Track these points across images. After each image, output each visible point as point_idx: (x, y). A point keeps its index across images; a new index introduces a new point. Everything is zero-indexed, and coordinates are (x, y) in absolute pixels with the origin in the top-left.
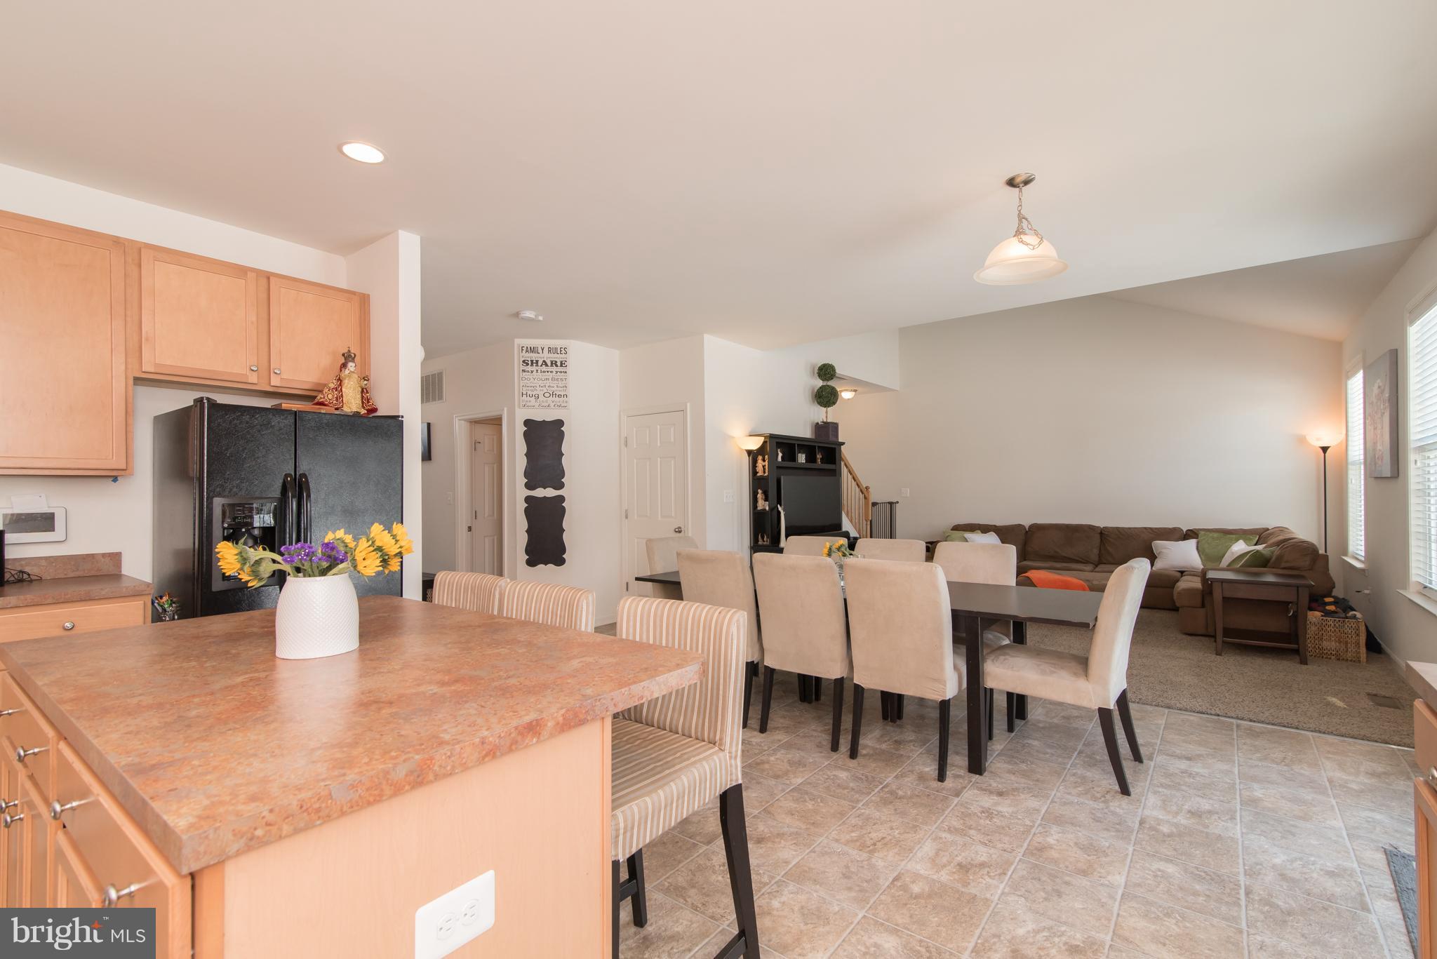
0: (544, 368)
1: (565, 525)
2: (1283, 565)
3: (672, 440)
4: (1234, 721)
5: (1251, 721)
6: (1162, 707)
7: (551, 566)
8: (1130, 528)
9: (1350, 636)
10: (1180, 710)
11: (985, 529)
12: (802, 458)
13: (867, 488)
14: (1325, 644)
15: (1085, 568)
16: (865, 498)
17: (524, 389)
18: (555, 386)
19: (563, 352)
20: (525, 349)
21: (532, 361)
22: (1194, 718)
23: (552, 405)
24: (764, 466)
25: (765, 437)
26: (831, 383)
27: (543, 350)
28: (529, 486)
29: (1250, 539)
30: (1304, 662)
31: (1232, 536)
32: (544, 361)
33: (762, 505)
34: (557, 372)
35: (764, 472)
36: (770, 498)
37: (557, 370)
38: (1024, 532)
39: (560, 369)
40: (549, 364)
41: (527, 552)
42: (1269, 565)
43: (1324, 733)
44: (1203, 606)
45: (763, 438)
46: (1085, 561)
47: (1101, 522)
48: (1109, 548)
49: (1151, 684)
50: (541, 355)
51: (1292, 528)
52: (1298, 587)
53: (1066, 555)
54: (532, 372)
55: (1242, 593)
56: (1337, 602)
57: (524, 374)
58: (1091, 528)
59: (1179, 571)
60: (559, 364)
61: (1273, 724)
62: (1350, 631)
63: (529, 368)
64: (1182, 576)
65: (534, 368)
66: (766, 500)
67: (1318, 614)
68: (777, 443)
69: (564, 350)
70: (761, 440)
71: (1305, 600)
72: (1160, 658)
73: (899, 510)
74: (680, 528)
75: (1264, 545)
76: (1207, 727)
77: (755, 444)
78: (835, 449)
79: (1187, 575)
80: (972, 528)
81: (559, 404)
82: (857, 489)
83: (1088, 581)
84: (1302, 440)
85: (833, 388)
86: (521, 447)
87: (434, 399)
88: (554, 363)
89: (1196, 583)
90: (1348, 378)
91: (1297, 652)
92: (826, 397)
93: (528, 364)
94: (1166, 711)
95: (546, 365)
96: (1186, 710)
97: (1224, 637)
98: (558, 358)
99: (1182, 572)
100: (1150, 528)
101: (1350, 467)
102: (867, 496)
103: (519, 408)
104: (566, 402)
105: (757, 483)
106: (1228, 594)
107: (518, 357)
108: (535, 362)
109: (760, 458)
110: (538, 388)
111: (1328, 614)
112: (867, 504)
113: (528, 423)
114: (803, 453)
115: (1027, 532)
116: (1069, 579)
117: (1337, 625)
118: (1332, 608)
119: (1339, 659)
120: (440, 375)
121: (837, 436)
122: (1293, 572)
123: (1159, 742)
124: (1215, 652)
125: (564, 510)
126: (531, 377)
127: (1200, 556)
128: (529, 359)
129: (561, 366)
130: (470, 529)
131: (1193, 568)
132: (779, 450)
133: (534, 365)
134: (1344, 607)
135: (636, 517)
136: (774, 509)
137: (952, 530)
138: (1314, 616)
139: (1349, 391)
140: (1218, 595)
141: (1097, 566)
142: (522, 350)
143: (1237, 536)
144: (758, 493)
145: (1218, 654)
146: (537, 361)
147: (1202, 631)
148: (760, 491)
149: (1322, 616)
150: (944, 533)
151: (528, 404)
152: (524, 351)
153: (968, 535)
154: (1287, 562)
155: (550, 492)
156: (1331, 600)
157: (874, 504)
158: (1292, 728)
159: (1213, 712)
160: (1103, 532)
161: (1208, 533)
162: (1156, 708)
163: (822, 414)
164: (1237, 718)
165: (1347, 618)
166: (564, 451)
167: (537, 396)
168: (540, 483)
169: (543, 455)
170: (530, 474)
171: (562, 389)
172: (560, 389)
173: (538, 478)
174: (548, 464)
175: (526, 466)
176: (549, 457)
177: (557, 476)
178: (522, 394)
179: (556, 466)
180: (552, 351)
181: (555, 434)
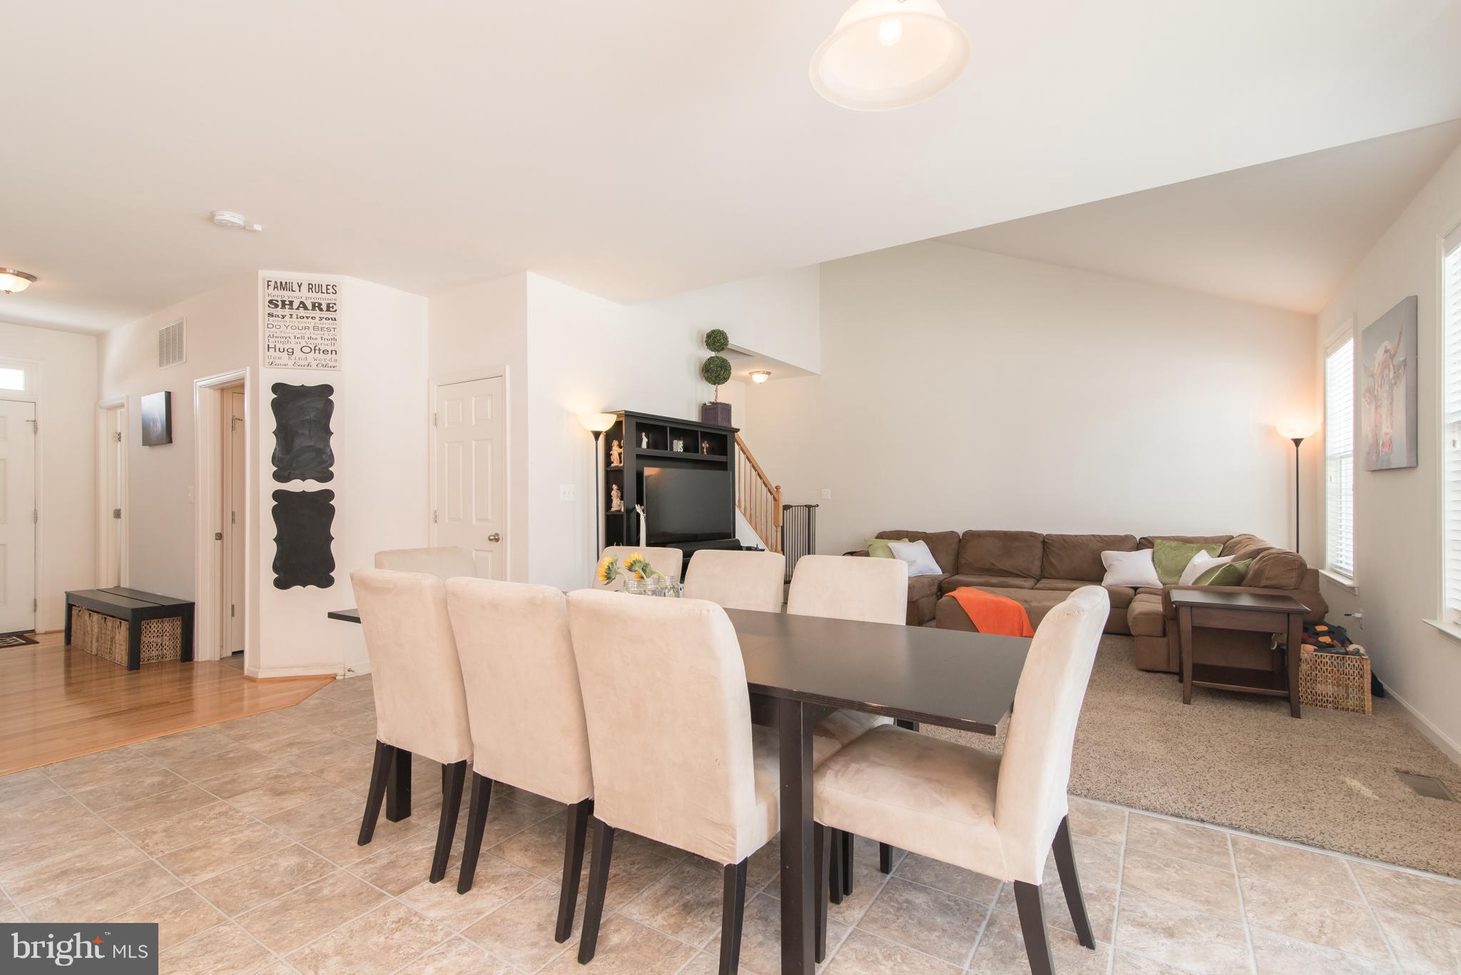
0: (302, 312)
1: (333, 531)
2: (1264, 583)
3: (489, 417)
4: (1228, 832)
5: (1252, 832)
6: (1120, 804)
7: (312, 588)
8: (1076, 536)
9: (1351, 678)
10: (1147, 809)
11: (913, 537)
12: (678, 446)
13: (777, 488)
14: (1320, 688)
15: (1024, 583)
16: (775, 499)
17: (271, 340)
18: (319, 337)
19: (331, 290)
20: (272, 284)
21: (283, 302)
22: (1167, 826)
23: (314, 364)
24: (620, 454)
25: (619, 416)
26: (723, 355)
27: (300, 287)
28: (278, 476)
29: (1214, 549)
30: (1296, 714)
31: (1192, 545)
32: (302, 303)
33: (617, 505)
34: (321, 319)
35: (620, 462)
36: (625, 498)
37: (322, 316)
38: (957, 540)
39: (325, 314)
40: (310, 307)
41: (276, 568)
42: (1245, 582)
43: (1365, 857)
44: (1164, 635)
45: (616, 416)
46: (1024, 575)
47: (1043, 530)
48: (1052, 559)
49: (1103, 759)
50: (297, 293)
51: (1259, 536)
52: (1289, 615)
53: (1004, 568)
54: (283, 317)
55: (1218, 622)
56: (1332, 632)
57: (271, 319)
58: (1032, 535)
59: (1132, 588)
60: (324, 307)
61: (1285, 839)
62: (1351, 672)
63: (279, 311)
64: (1135, 595)
65: (287, 311)
66: (622, 499)
67: (1310, 648)
68: (637, 423)
69: (334, 289)
70: (613, 418)
71: (1297, 630)
72: (1113, 709)
73: (819, 514)
74: (497, 534)
75: (1232, 557)
76: (1189, 847)
77: (606, 423)
78: (726, 436)
79: (1142, 593)
80: (898, 535)
81: (324, 363)
82: (765, 489)
83: (1026, 601)
84: (1271, 432)
85: (724, 361)
86: (268, 422)
87: (174, 360)
88: (317, 306)
89: (1155, 605)
90: (1327, 355)
91: (1287, 699)
92: (715, 372)
93: (277, 306)
94: (1127, 810)
95: (305, 308)
96: (1155, 810)
97: (1194, 678)
98: (323, 299)
99: (1135, 589)
100: (1100, 536)
101: (1329, 462)
102: (776, 496)
103: (264, 366)
104: (336, 361)
105: (612, 476)
106: (1199, 622)
107: (263, 296)
108: (287, 303)
109: (615, 443)
110: (293, 340)
111: (1322, 647)
112: (776, 507)
113: (277, 388)
114: (680, 440)
115: (960, 540)
116: (1003, 599)
117: (1335, 663)
118: (1326, 639)
119: (1337, 708)
120: (180, 326)
121: (729, 420)
122: (1275, 593)
123: (1118, 886)
124: (1181, 698)
125: (332, 509)
126: (281, 324)
127: (1156, 568)
128: (279, 299)
129: (328, 310)
130: (219, 536)
131: (1148, 584)
132: (644, 434)
133: (287, 307)
134: (1340, 636)
135: (447, 521)
136: (630, 511)
137: (877, 538)
138: (1308, 650)
139: (1328, 371)
140: (1186, 622)
141: (1038, 581)
142: (268, 285)
143: (1198, 545)
144: (612, 489)
145: (1186, 701)
146: (291, 303)
147: (1163, 668)
148: (615, 487)
149: (1315, 650)
150: (866, 541)
151: (277, 361)
152: (271, 288)
153: (893, 544)
154: (1268, 579)
155: (312, 486)
156: (1324, 628)
157: (786, 507)
158: (1315, 846)
159: (1195, 815)
160: (1046, 540)
161: (1165, 542)
162: (1111, 806)
163: (710, 393)
164: (1231, 826)
165: (1347, 653)
166: (332, 426)
167: (290, 350)
168: (297, 472)
169: (303, 434)
170: (281, 460)
171: (329, 342)
172: (326, 342)
173: (294, 465)
174: (309, 447)
175: (275, 449)
176: (310, 437)
177: (322, 462)
178: (269, 348)
179: (321, 449)
180: (313, 289)
181: (320, 405)
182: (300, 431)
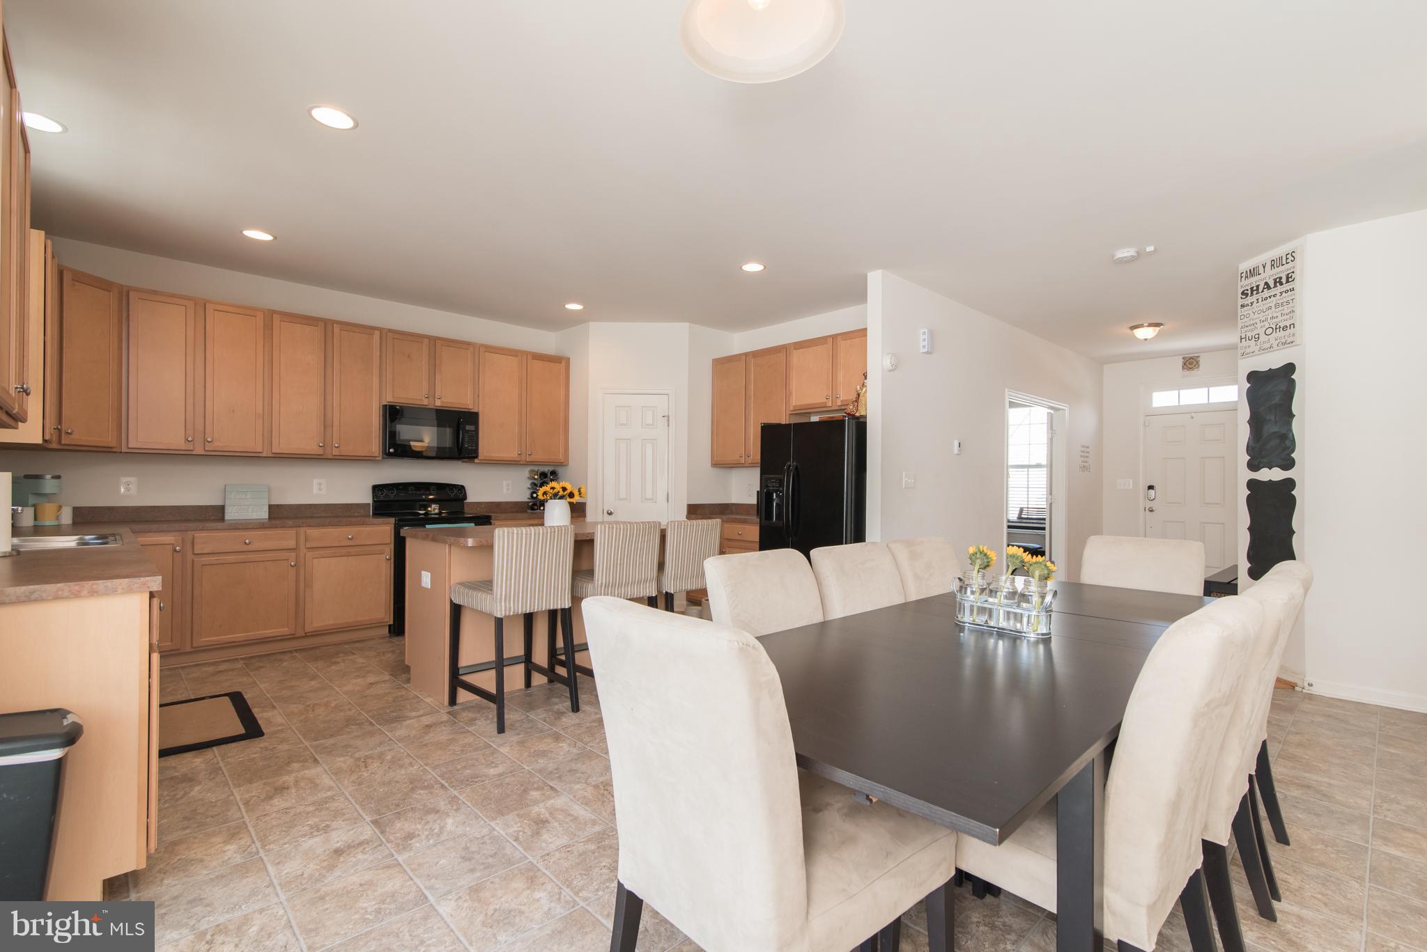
0: (1266, 293)
1: (1295, 524)
18: (1279, 314)
19: (1288, 260)
20: (1244, 275)
21: (1252, 289)
23: (1276, 344)
27: (1264, 267)
28: (1251, 466)
32: (1266, 283)
34: (1282, 293)
37: (1282, 290)
39: (1286, 286)
40: (1272, 285)
41: (1250, 558)
50: (1262, 275)
54: (1252, 303)
57: (1243, 309)
60: (1284, 280)
63: (1249, 300)
65: (1255, 297)
69: (1292, 256)
81: (1285, 341)
86: (1244, 414)
88: (1278, 282)
93: (1247, 295)
95: (1269, 287)
98: (1283, 271)
103: (1242, 359)
104: (1295, 334)
107: (1237, 289)
108: (1255, 288)
110: (1258, 325)
113: (1250, 377)
125: (1294, 499)
126: (1250, 311)
128: (1249, 287)
129: (1288, 282)
133: (1255, 292)
142: (1242, 277)
146: (1258, 287)
151: (1248, 350)
152: (1244, 278)
155: (1277, 474)
166: (1294, 409)
167: (1257, 336)
168: (1265, 460)
169: (1270, 420)
170: (1253, 449)
171: (1288, 316)
172: (1286, 317)
173: (1263, 453)
174: (1275, 433)
175: (1249, 438)
176: (1276, 422)
177: (1286, 448)
178: (1241, 339)
179: (1284, 434)
180: (1275, 265)
181: (1283, 387)
182: (1268, 418)
